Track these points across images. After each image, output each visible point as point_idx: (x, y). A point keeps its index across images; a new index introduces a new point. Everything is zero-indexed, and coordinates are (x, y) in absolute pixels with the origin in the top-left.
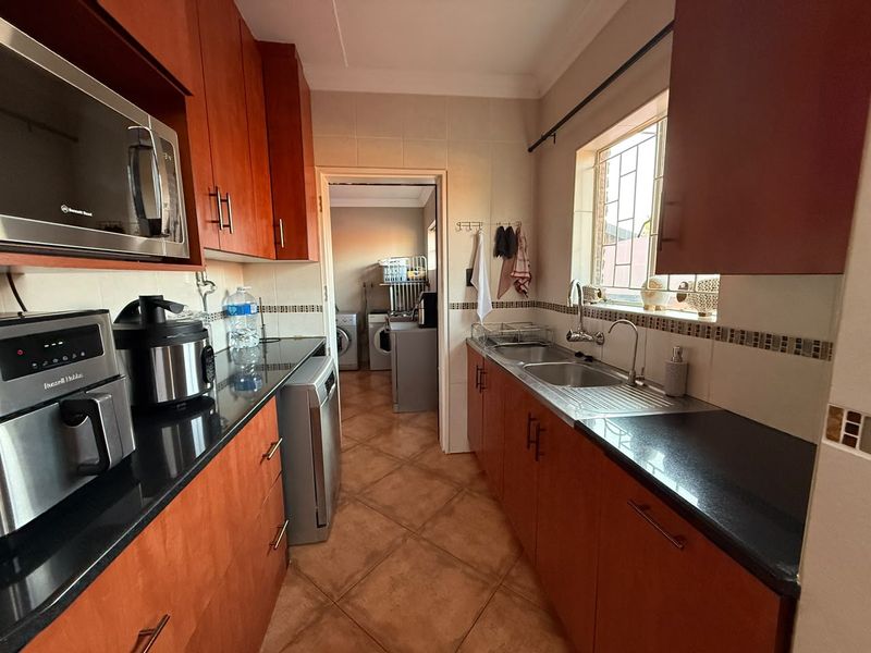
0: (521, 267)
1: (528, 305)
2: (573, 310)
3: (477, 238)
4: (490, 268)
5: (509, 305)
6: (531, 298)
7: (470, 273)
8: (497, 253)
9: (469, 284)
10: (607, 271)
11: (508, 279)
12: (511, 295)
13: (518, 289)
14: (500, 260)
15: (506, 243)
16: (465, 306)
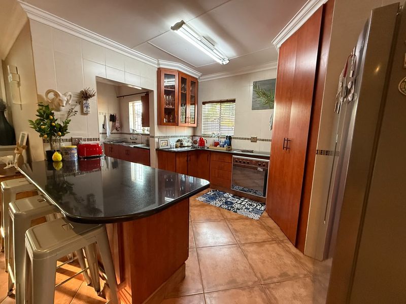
0: (117, 124)
1: (119, 133)
2: (130, 134)
3: (105, 117)
4: (109, 124)
5: (115, 133)
6: (120, 132)
7: (104, 125)
8: (110, 120)
9: (103, 128)
10: (137, 126)
11: (114, 127)
12: (115, 131)
13: (117, 130)
14: (111, 122)
15: (113, 118)
16: (103, 133)
